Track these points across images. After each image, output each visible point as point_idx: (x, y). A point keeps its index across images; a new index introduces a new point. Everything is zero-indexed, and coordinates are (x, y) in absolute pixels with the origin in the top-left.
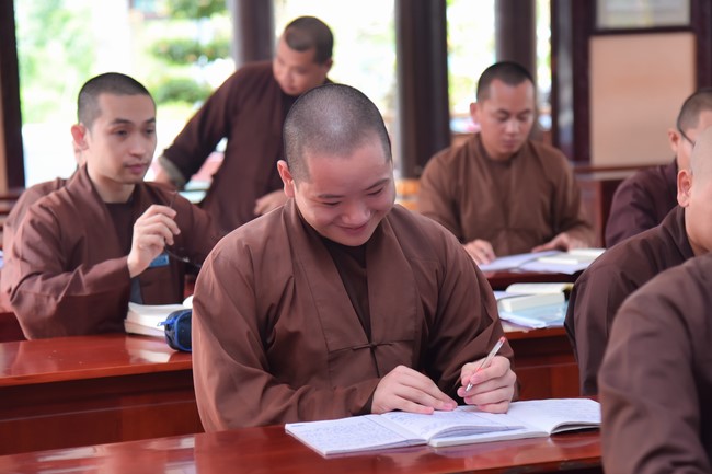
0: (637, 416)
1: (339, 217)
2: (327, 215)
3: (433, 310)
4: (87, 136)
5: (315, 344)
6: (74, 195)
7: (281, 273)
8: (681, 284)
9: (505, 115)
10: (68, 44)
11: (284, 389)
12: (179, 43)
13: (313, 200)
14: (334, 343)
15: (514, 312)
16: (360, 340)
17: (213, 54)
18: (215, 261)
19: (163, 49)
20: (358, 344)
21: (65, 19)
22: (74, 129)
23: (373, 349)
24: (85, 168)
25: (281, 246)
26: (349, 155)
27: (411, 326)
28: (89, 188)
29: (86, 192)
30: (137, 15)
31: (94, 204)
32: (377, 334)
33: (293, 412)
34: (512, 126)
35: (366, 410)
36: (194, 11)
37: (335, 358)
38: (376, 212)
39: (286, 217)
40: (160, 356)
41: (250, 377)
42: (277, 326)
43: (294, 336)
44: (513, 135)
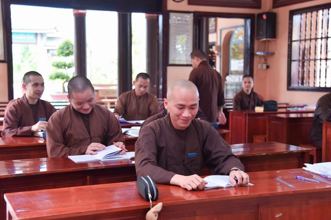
0: (142, 152)
1: (82, 107)
2: (79, 107)
3: (106, 129)
4: (27, 87)
5: (76, 137)
6: (22, 102)
7: (68, 120)
8: (155, 124)
9: (141, 86)
10: (30, 62)
11: (67, 148)
12: (60, 63)
13: (75, 103)
14: (81, 137)
15: (132, 133)
16: (88, 136)
17: (69, 66)
18: (52, 118)
19: (55, 64)
20: (87, 137)
21: (29, 55)
22: (23, 85)
23: (91, 138)
24: (25, 95)
25: (68, 114)
26: (83, 92)
27: (100, 133)
28: (26, 100)
29: (25, 101)
30: (49, 54)
31: (26, 104)
32: (92, 135)
33: (68, 154)
34: (142, 89)
35: (84, 154)
36: (64, 54)
37: (81, 141)
38: (91, 105)
39: (70, 107)
40: (41, 141)
41: (59, 146)
42: (67, 133)
43: (71, 135)
44: (142, 91)
